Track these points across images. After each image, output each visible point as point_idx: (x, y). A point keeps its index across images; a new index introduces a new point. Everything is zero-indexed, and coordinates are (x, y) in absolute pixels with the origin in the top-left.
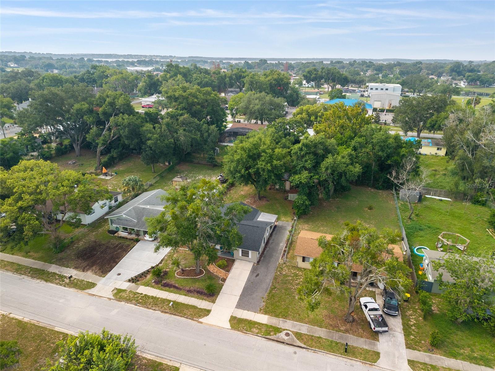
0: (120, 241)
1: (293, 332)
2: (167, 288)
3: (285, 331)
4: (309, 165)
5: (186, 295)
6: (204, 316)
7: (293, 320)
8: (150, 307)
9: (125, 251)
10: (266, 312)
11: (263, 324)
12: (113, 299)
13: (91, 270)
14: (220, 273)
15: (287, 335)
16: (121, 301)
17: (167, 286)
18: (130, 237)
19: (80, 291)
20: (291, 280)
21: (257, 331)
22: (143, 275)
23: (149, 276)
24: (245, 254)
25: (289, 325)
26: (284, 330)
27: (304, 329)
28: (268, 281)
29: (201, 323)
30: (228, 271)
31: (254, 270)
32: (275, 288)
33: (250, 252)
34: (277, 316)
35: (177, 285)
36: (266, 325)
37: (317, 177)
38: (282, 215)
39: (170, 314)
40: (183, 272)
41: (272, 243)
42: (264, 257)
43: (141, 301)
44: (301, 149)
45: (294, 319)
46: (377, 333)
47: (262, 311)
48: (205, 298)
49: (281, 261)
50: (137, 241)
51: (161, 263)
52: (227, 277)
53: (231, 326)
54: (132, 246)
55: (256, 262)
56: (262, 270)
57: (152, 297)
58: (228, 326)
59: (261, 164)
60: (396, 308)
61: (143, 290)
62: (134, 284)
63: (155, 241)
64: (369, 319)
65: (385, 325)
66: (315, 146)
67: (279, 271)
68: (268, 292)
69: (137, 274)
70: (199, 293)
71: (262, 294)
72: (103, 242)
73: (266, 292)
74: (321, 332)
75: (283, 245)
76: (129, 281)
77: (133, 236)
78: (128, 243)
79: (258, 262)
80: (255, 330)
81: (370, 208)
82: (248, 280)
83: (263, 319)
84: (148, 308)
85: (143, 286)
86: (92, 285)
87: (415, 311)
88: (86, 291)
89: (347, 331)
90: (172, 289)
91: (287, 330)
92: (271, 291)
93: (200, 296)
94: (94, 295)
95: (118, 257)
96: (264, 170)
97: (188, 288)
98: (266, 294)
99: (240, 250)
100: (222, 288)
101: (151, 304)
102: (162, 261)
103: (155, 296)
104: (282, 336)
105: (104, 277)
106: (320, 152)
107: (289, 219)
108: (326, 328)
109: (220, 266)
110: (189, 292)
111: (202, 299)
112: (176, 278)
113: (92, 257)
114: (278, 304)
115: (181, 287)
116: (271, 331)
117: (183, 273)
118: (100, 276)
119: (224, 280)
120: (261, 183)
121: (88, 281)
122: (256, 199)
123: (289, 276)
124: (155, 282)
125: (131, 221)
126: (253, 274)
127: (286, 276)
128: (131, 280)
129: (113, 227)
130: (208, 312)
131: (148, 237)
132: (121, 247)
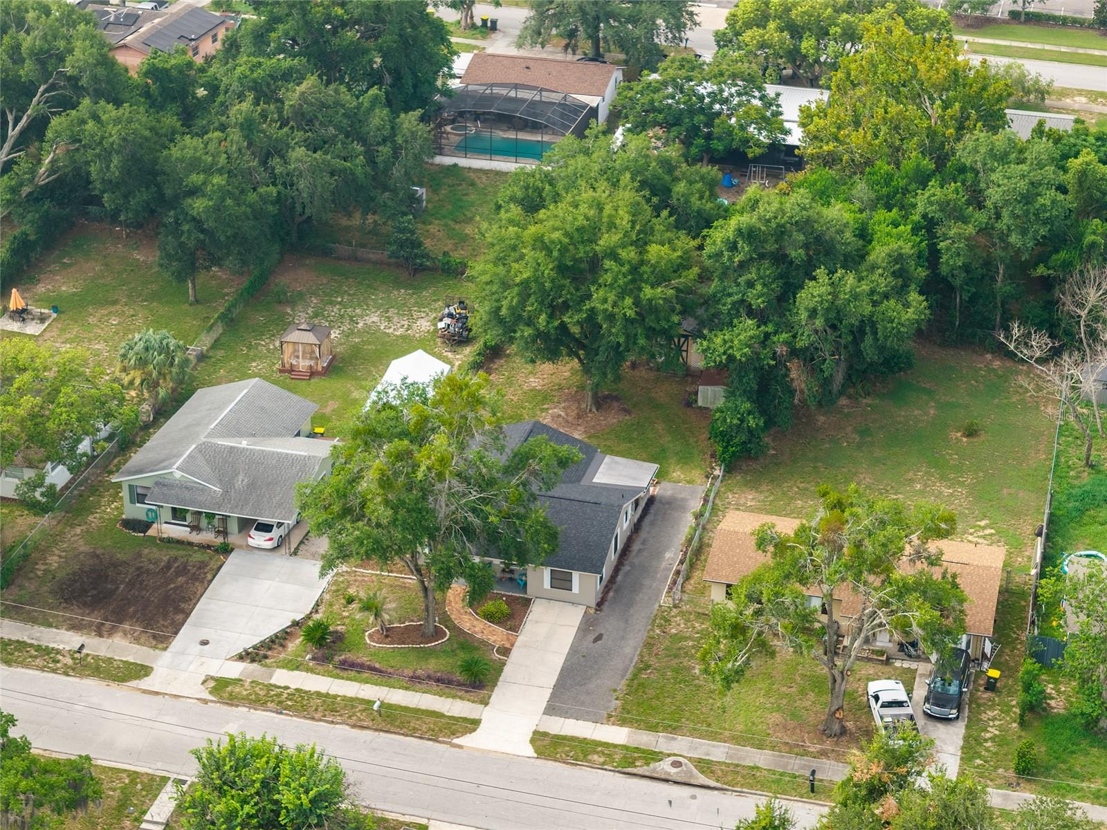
0: (173, 553)
1: (690, 759)
2: (353, 674)
3: (672, 758)
4: (758, 298)
5: (406, 689)
6: (463, 734)
7: (691, 735)
8: (317, 716)
9: (197, 579)
10: (622, 721)
11: (615, 746)
12: (212, 701)
13: (120, 634)
14: (493, 633)
15: (677, 764)
16: (237, 706)
17: (350, 668)
18: (196, 538)
19: (114, 685)
20: (693, 647)
21: (602, 760)
22: (278, 640)
23: (295, 645)
24: (561, 582)
25: (682, 745)
26: (669, 755)
27: (718, 752)
28: (628, 650)
29: (460, 747)
30: (515, 629)
31: (587, 625)
32: (649, 666)
33: (576, 576)
34: (652, 728)
35: (377, 665)
36: (625, 747)
37: (784, 336)
38: (672, 461)
39: (376, 730)
40: (388, 633)
41: (640, 551)
42: (617, 591)
43: (289, 703)
44: (733, 247)
45: (694, 733)
47: (612, 719)
48: (459, 694)
49: (664, 600)
50: (226, 550)
51: (315, 610)
52: (512, 645)
53: (536, 752)
54: (213, 564)
55: (593, 605)
56: (610, 625)
57: (318, 694)
58: (530, 751)
59: (601, 298)
60: (953, 702)
61: (283, 678)
62: (255, 665)
63: (283, 550)
66: (781, 233)
67: (660, 626)
68: (629, 676)
69: (257, 641)
70: (443, 683)
71: (611, 681)
72: (120, 556)
73: (623, 677)
74: (759, 758)
75: (672, 556)
76: (241, 658)
77: (207, 537)
78: (198, 557)
79: (600, 605)
80: (596, 757)
82: (573, 651)
83: (617, 735)
84: (313, 719)
85: (284, 671)
86: (143, 671)
87: (1006, 709)
88: (134, 683)
89: (823, 754)
90: (366, 675)
91: (675, 755)
92: (635, 676)
93: (447, 690)
94: (157, 693)
95: (184, 598)
96: (611, 317)
97: (408, 672)
98: (624, 682)
99: (547, 572)
100: (501, 670)
101: (321, 709)
102: (317, 605)
103: (324, 691)
104: (664, 766)
105: (165, 649)
106: (797, 254)
107: (697, 474)
108: (773, 748)
109: (490, 617)
110: (415, 681)
111: (454, 697)
112: (370, 645)
113: (105, 598)
114: (654, 703)
115: (390, 670)
116: (636, 759)
117: (387, 636)
118: (155, 647)
119: (506, 651)
120: (601, 357)
121: (124, 659)
122: (583, 406)
123: (686, 639)
124: (313, 659)
125: (204, 490)
126: (585, 636)
127: (679, 638)
128: (246, 656)
129: (137, 511)
130: (472, 725)
131: (259, 539)
132: (183, 570)
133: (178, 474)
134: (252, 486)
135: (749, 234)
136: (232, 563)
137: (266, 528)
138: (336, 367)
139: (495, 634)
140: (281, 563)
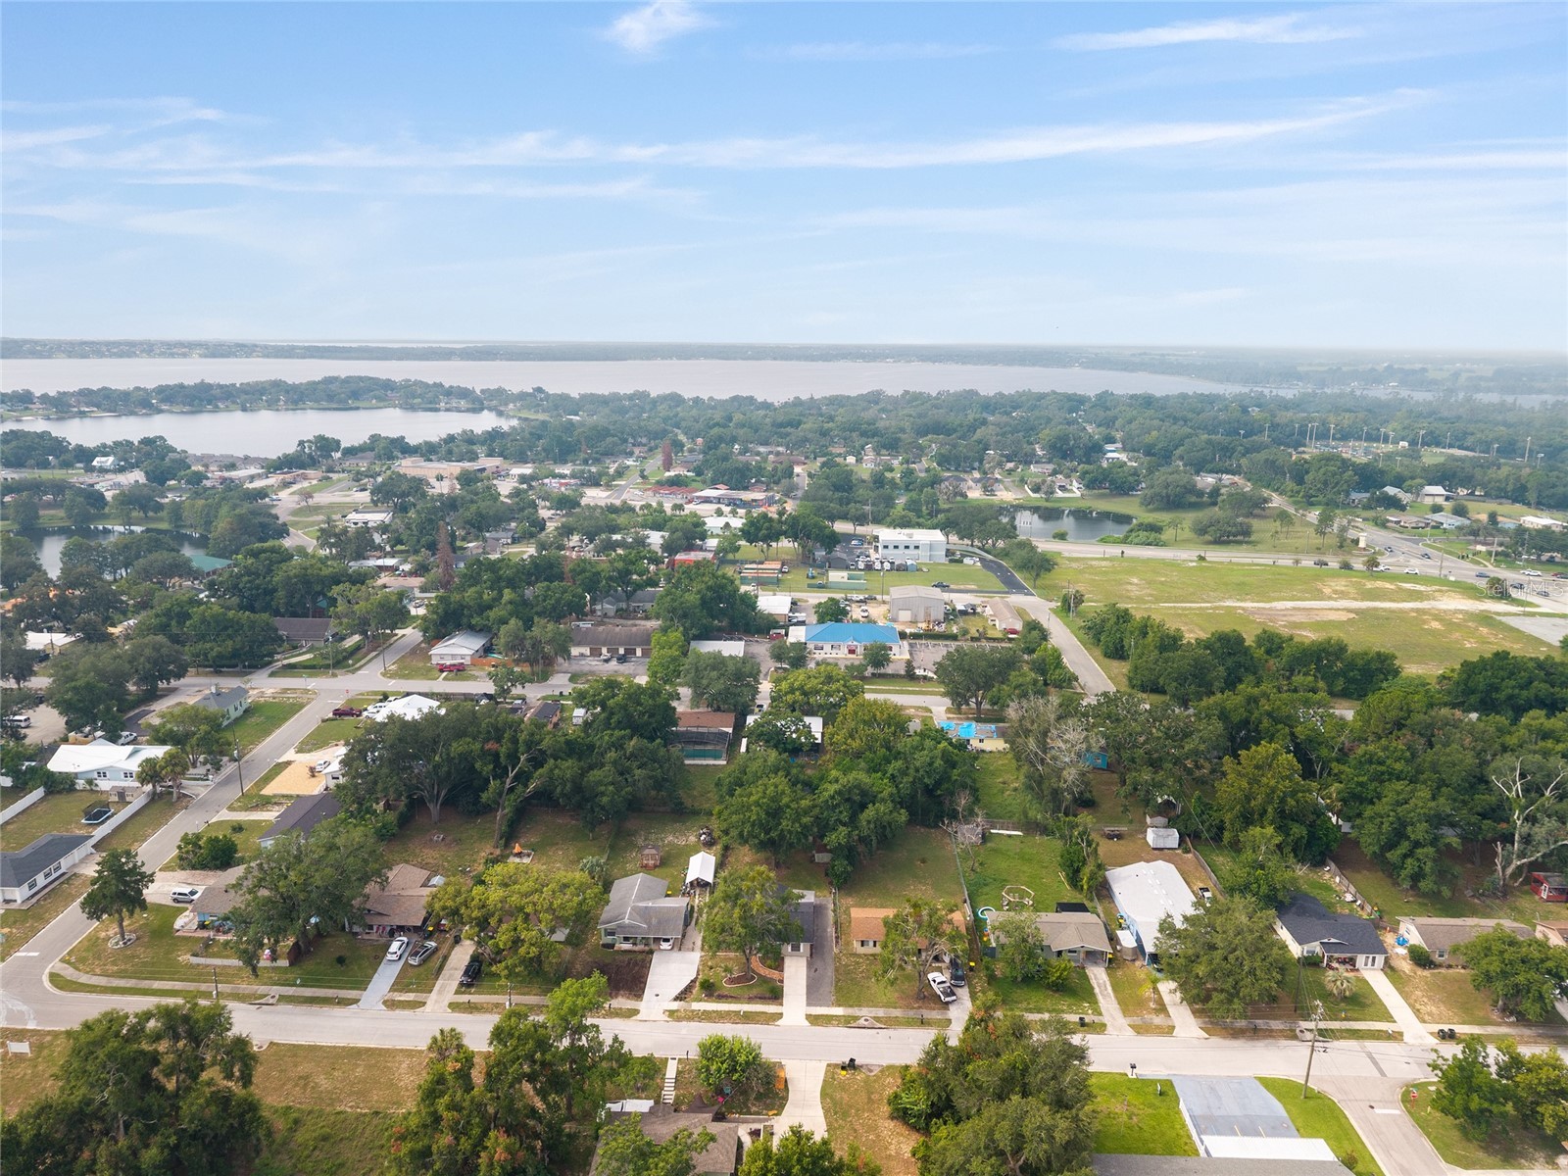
0: (629, 956)
1: (871, 1017)
2: (724, 1000)
3: (864, 1018)
4: (845, 817)
5: (748, 1003)
6: (778, 1020)
7: (867, 1007)
8: (717, 1021)
9: (643, 967)
10: (839, 1004)
11: (840, 1016)
12: (671, 1021)
13: (621, 997)
15: (866, 1020)
16: (682, 1021)
17: (722, 998)
18: (636, 948)
19: (626, 1020)
20: (854, 968)
21: (837, 1023)
22: (688, 990)
23: (696, 990)
24: (796, 948)
25: (865, 1012)
26: (862, 1017)
27: (881, 1012)
28: (829, 973)
29: (779, 1026)
30: (782, 971)
31: (809, 965)
32: (840, 980)
33: (800, 945)
34: (851, 1006)
35: (733, 995)
36: (844, 1016)
37: (857, 833)
39: (742, 1023)
40: (732, 981)
41: (818, 929)
42: (816, 948)
43: (703, 1017)
44: (833, 797)
46: (947, 1003)
47: (834, 1005)
48: (770, 1003)
49: (835, 950)
50: (651, 952)
51: (698, 974)
52: (783, 978)
53: (810, 1023)
54: (648, 959)
55: (809, 956)
56: (818, 964)
57: (714, 1011)
58: (807, 1023)
59: (785, 824)
60: (961, 978)
61: (696, 1006)
62: (683, 1002)
63: (676, 949)
64: (939, 993)
65: (954, 994)
66: (850, 791)
67: (838, 961)
68: (834, 985)
69: (679, 991)
70: (762, 999)
71: (828, 988)
72: (607, 961)
73: (832, 985)
74: (897, 1013)
75: (831, 930)
76: (675, 1000)
77: (640, 947)
78: (640, 957)
79: (811, 955)
80: (834, 1022)
81: (923, 861)
82: (808, 977)
83: (839, 1011)
85: (695, 1003)
86: (636, 1012)
87: (980, 979)
88: (634, 1018)
89: (920, 1007)
90: (730, 1000)
91: (864, 1016)
92: (836, 984)
93: (765, 1002)
94: (646, 1021)
95: (641, 976)
96: (790, 832)
97: (746, 996)
98: (833, 988)
99: (789, 945)
100: (783, 990)
101: (717, 1017)
102: (698, 971)
103: (715, 1009)
104: (862, 1022)
105: (642, 1000)
106: (857, 798)
107: (826, 892)
108: (901, 1008)
109: (770, 967)
110: (751, 1000)
111: (768, 1004)
112: (727, 987)
114: (848, 995)
115: (739, 996)
116: (850, 1020)
118: (637, 1000)
119: (782, 981)
121: (626, 1008)
123: (850, 965)
124: (706, 996)
125: (638, 927)
126: (810, 970)
127: (846, 965)
128: (677, 999)
129: (609, 939)
130: (780, 1015)
131: (665, 946)
132: (636, 964)
133: (627, 921)
134: (659, 922)
135: (839, 793)
136: (655, 957)
137: (667, 940)
138: (663, 862)
139: (774, 974)
140: (676, 955)
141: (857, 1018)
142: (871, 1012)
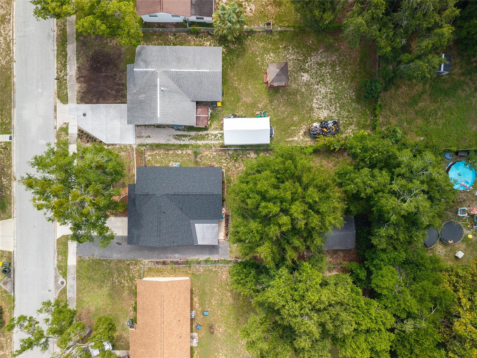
7: (77, 285)
10: (80, 261)
12: (56, 130)
13: (80, 85)
19: (56, 95)
25: (71, 283)
26: (66, 280)
27: (71, 295)
28: (115, 255)
31: (125, 238)
34: (78, 271)
36: (66, 265)
47: (79, 258)
56: (127, 246)
62: (76, 136)
67: (131, 262)
73: (101, 257)
80: (60, 257)
92: (103, 261)
94: (55, 110)
98: (98, 258)
105: (78, 103)
114: (91, 269)
116: (62, 270)
118: (77, 100)
126: (119, 239)
128: (81, 131)
134: (141, 102)
141: (65, 275)
142: (72, 286)
